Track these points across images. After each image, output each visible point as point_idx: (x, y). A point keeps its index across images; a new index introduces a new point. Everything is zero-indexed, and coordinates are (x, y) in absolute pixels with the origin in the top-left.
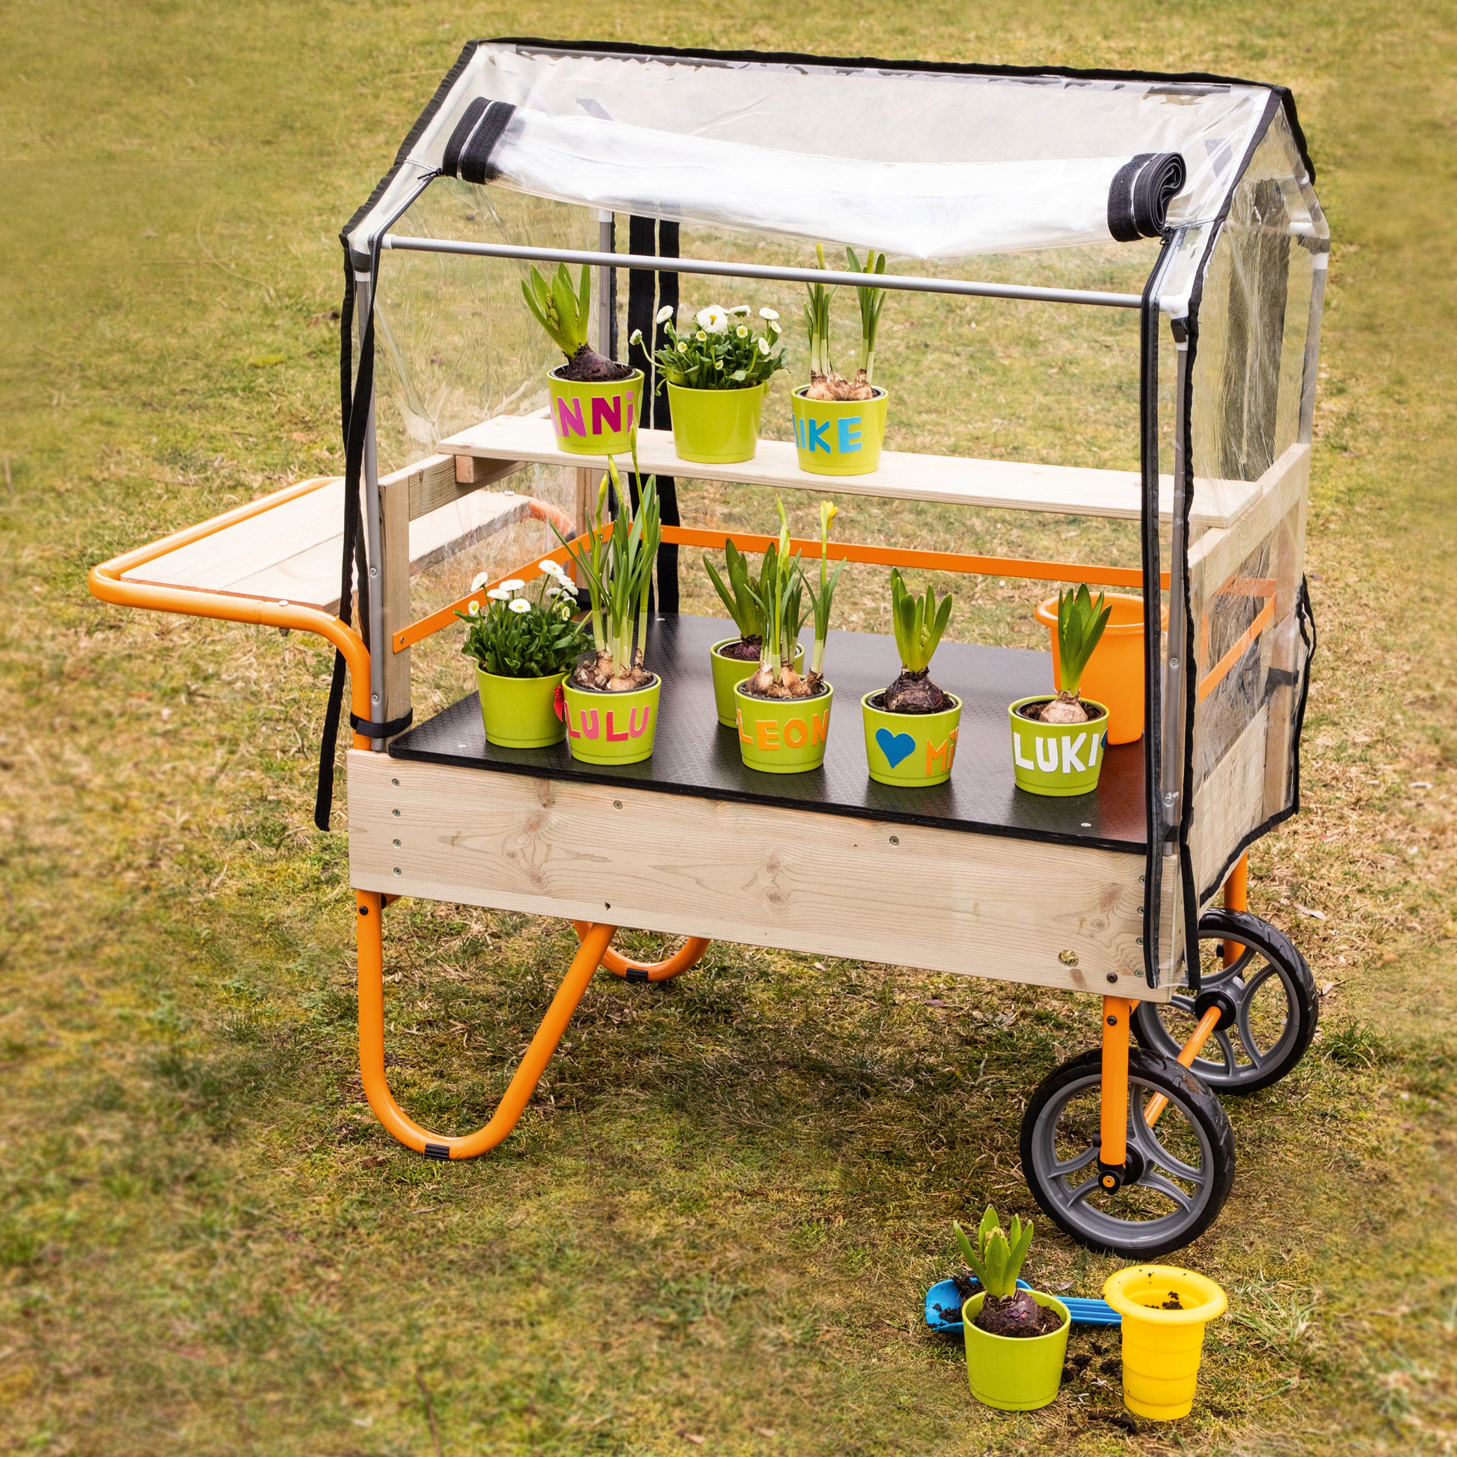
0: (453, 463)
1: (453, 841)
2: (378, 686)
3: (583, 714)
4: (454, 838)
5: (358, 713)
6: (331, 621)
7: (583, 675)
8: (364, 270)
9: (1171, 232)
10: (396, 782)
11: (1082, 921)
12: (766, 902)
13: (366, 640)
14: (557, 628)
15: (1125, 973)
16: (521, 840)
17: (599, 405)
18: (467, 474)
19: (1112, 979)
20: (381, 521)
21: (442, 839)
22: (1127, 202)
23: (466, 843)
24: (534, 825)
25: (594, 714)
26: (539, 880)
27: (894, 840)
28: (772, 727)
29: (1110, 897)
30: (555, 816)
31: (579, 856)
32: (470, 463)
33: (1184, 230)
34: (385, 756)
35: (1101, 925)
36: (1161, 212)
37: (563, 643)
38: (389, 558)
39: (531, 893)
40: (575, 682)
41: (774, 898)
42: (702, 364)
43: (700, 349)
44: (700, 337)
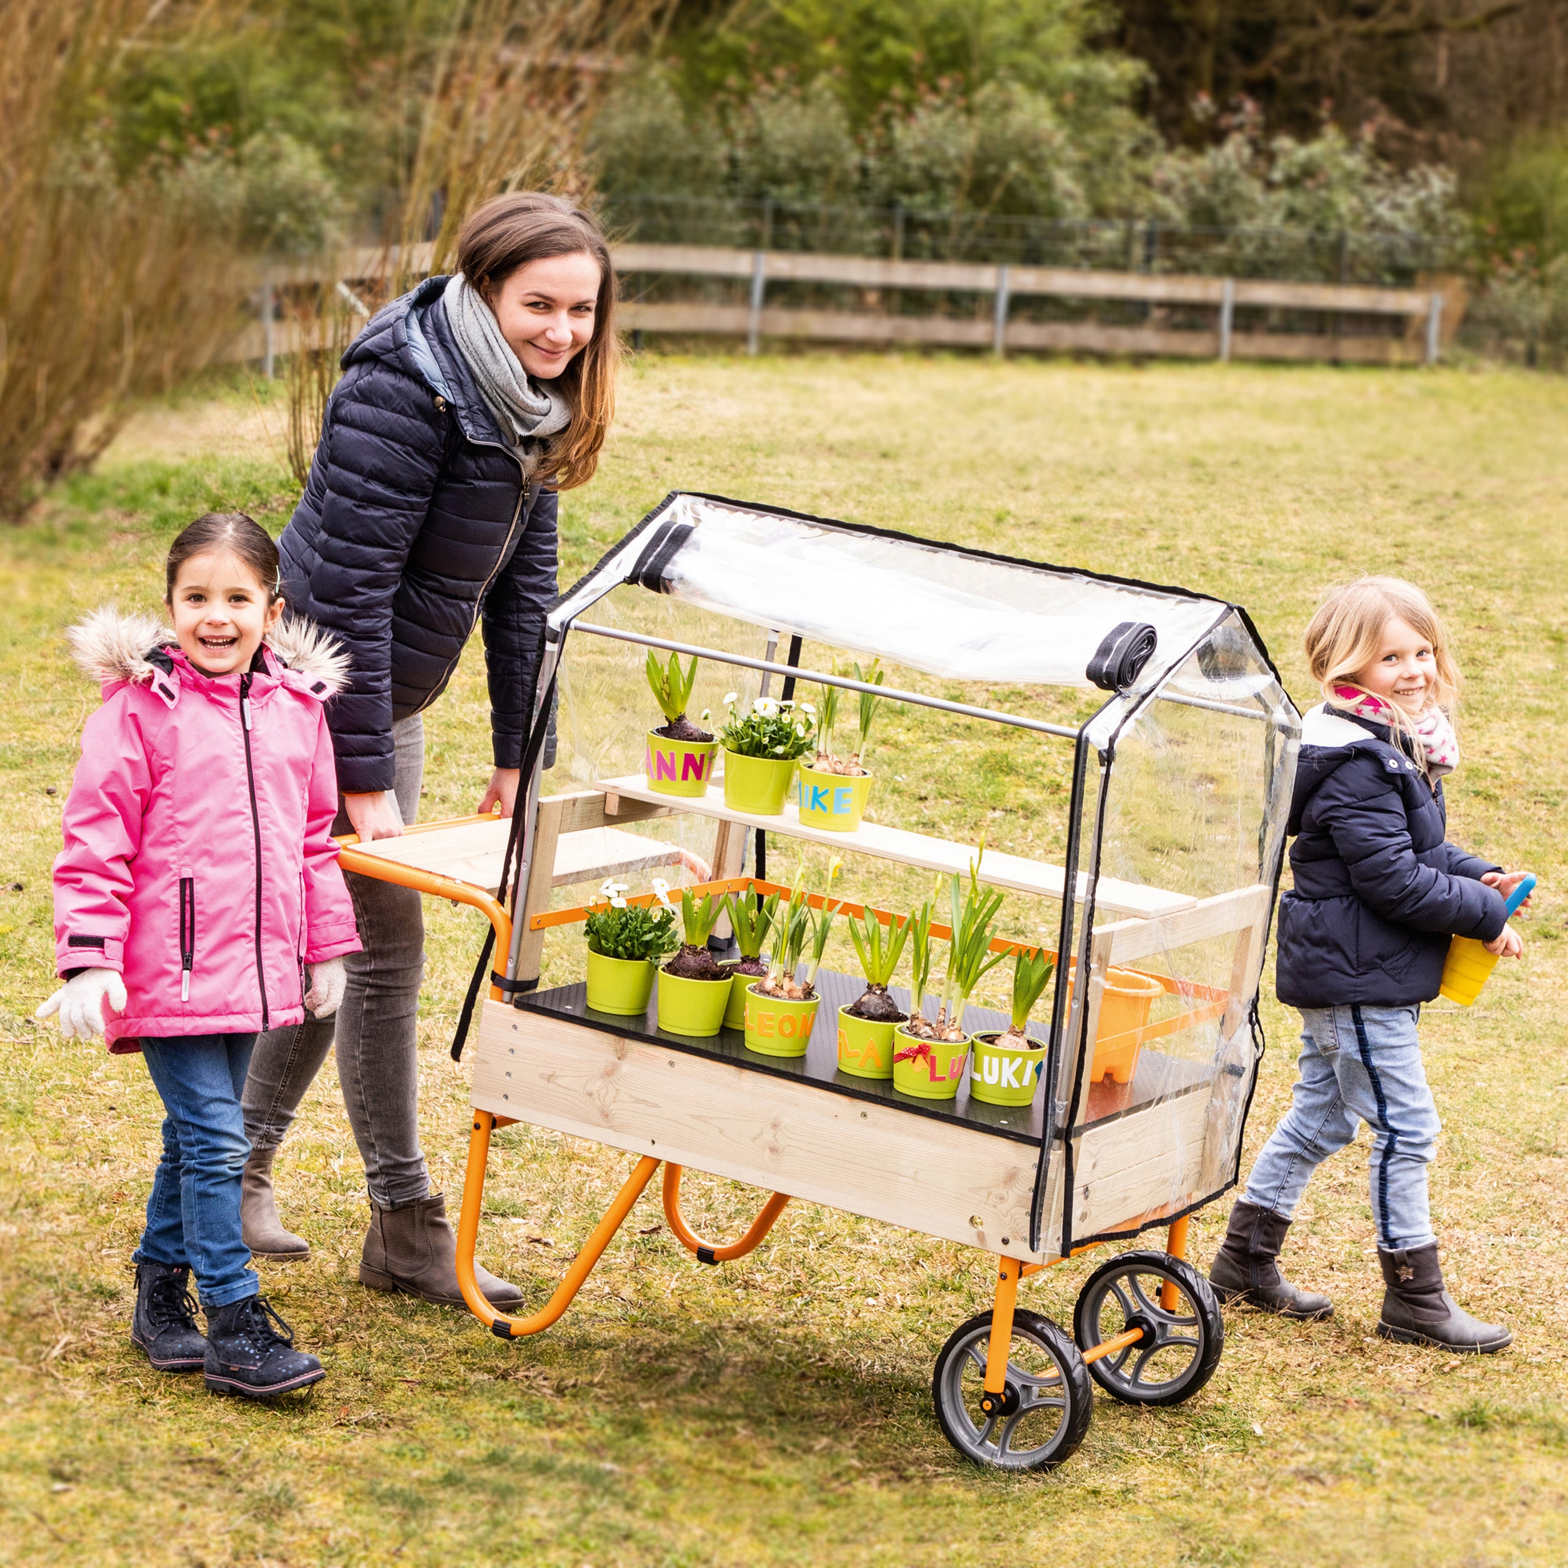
0: (605, 799)
1: (550, 1078)
2: (514, 954)
4: (551, 1076)
5: (499, 971)
6: (490, 900)
10: (515, 1028)
11: (989, 1194)
12: (767, 1152)
15: (1015, 1238)
16: (599, 1083)
18: (613, 809)
19: (1005, 1242)
21: (542, 1076)
23: (559, 1081)
24: (609, 1073)
26: (607, 1115)
27: (864, 1116)
29: (1011, 1177)
30: (625, 1067)
31: (638, 1101)
32: (617, 800)
34: (511, 1008)
35: (1002, 1198)
38: (538, 857)
39: (598, 1125)
41: (773, 1150)
42: (753, 738)
43: (753, 727)
44: (755, 719)
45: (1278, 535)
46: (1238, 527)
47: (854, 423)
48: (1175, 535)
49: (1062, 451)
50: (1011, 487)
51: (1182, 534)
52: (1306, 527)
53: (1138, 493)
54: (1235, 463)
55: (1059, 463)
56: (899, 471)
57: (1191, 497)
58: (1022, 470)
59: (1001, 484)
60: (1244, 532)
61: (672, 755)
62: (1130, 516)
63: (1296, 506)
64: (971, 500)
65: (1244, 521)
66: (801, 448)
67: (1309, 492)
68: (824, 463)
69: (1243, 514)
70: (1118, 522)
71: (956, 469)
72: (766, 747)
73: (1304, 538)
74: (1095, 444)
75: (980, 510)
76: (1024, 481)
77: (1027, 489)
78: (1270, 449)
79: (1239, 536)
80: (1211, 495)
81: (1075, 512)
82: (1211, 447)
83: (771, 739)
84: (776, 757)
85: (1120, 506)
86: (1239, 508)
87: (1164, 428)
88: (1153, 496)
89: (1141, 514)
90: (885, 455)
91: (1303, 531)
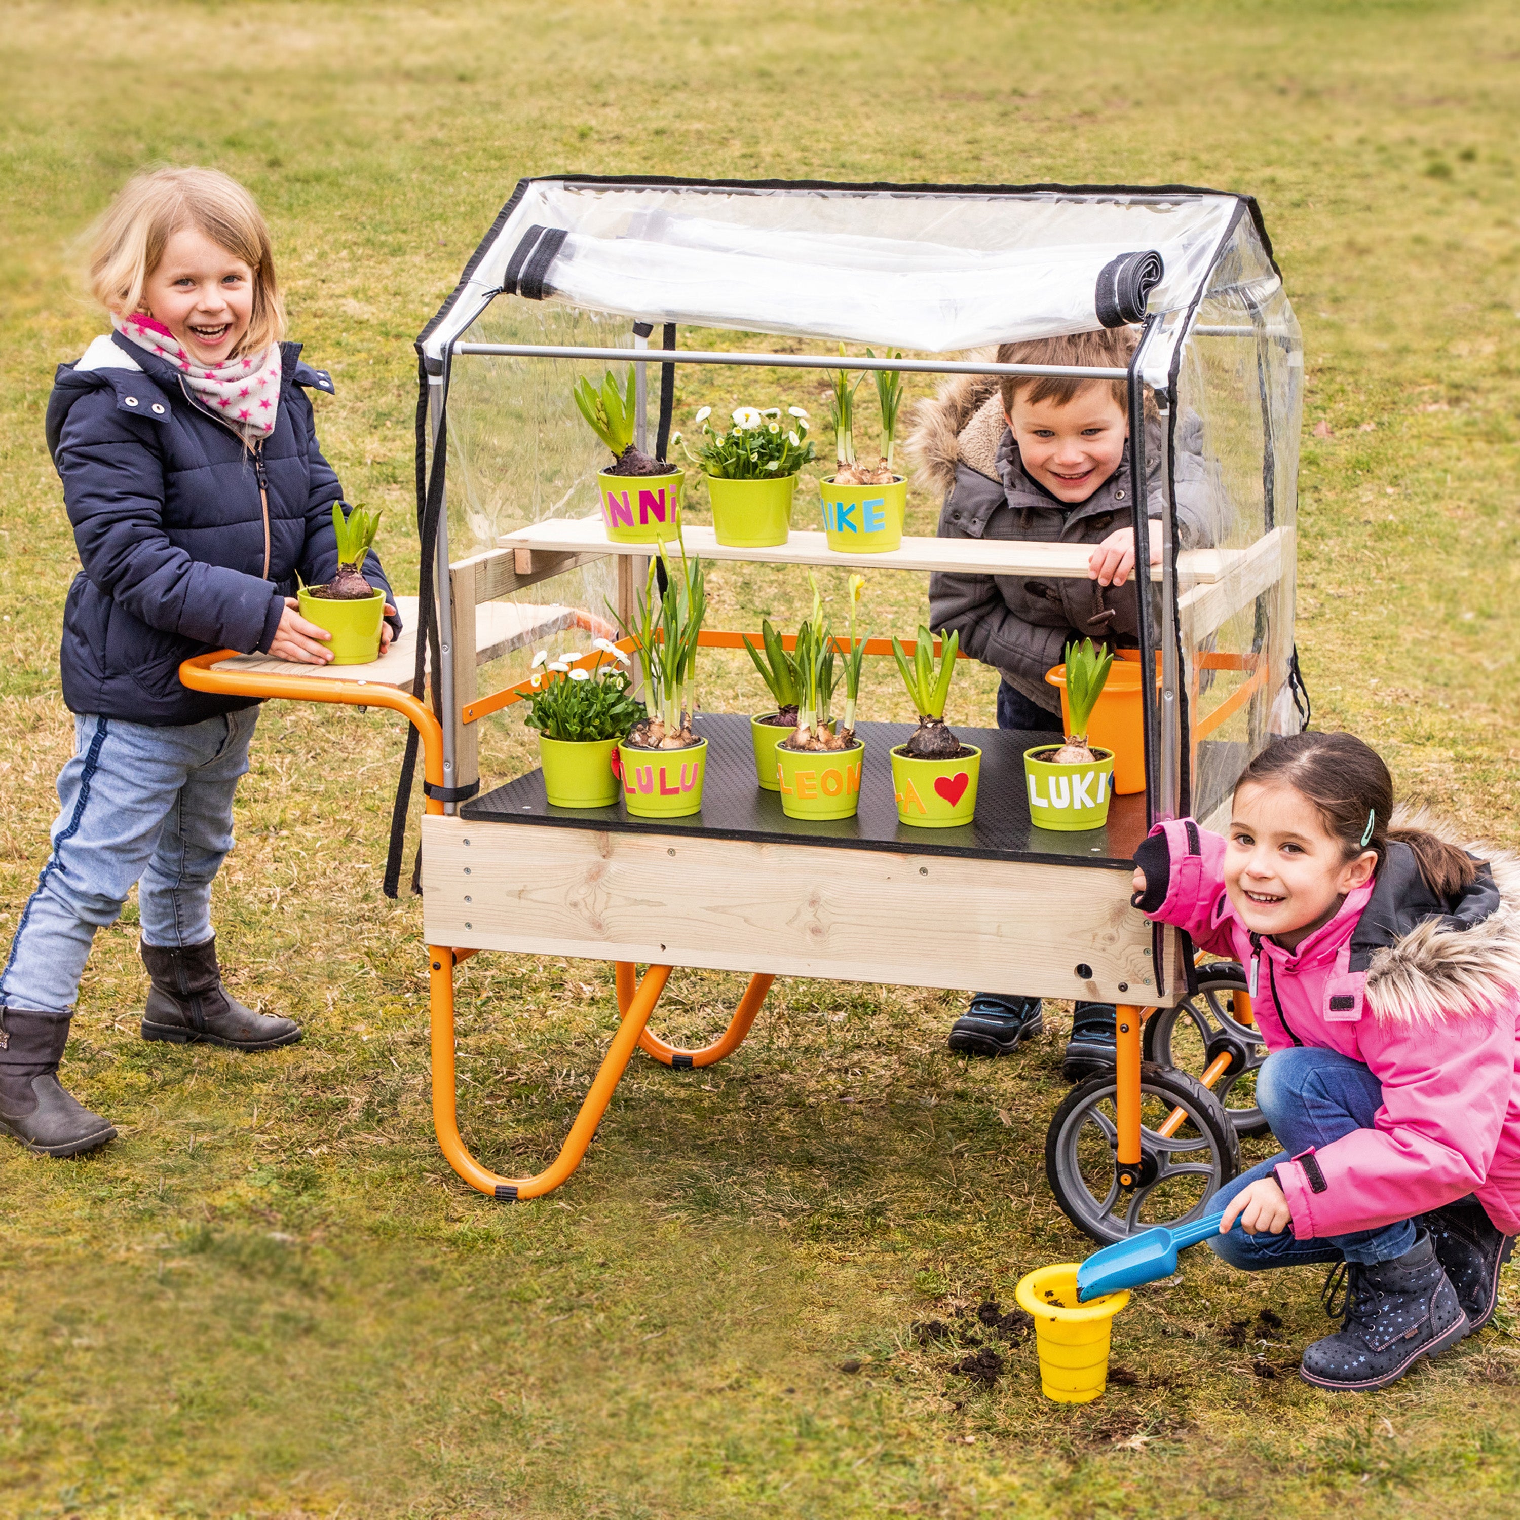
0: (513, 556)
1: (520, 894)
2: (449, 754)
3: (638, 771)
4: (521, 892)
5: (432, 781)
6: (405, 698)
7: (637, 737)
8: (436, 374)
9: (1151, 317)
10: (466, 842)
11: (1095, 936)
12: (808, 936)
13: (438, 713)
14: (612, 697)
15: (1136, 982)
16: (583, 890)
17: (645, 497)
18: (525, 566)
19: (1123, 988)
20: (452, 602)
21: (509, 894)
22: (1111, 292)
23: (534, 896)
24: (595, 875)
25: (648, 770)
26: (600, 926)
27: (924, 871)
28: (811, 776)
29: (1119, 913)
30: (614, 866)
31: (636, 902)
32: (528, 555)
33: (1163, 315)
34: (457, 820)
35: (1111, 938)
36: (1142, 301)
37: (618, 709)
38: (459, 637)
39: (592, 939)
40: (630, 743)
41: (816, 931)
42: (739, 456)
43: (737, 444)
44: (736, 433)
45: (854, 138)
46: (815, 132)
47: (429, 49)
48: (757, 143)
49: (633, 67)
50: (590, 104)
51: (763, 142)
52: (880, 129)
53: (713, 104)
54: (800, 72)
55: (631, 79)
56: (477, 94)
57: (765, 105)
58: (597, 87)
59: (579, 102)
60: (822, 137)
61: (625, 495)
62: (710, 126)
63: (865, 109)
64: (550, 118)
65: (819, 126)
66: (378, 75)
67: (876, 96)
68: (403, 89)
69: (818, 119)
70: (698, 132)
71: (533, 89)
72: (755, 465)
73: (880, 140)
74: (664, 59)
75: (562, 128)
76: (601, 98)
77: (605, 105)
78: (831, 57)
79: (818, 141)
80: (783, 103)
81: (654, 125)
82: (775, 58)
83: (761, 455)
84: (770, 475)
85: (699, 118)
86: (813, 114)
87: (727, 42)
88: (729, 106)
89: (720, 124)
90: (462, 79)
91: (878, 133)
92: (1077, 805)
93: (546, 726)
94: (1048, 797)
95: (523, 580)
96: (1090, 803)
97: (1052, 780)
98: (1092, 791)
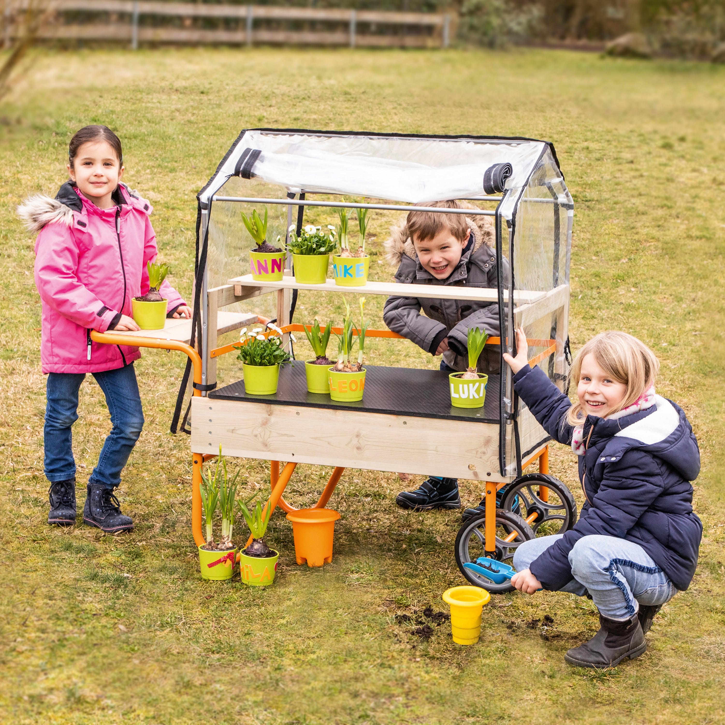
0: (234, 288)
1: (233, 431)
2: (204, 370)
4: (233, 430)
5: (197, 381)
8: (205, 209)
9: (507, 190)
10: (210, 408)
11: (477, 452)
12: (355, 450)
13: (200, 353)
14: (274, 348)
15: (494, 472)
16: (260, 430)
18: (239, 292)
19: (489, 474)
20: (208, 305)
21: (228, 431)
22: (490, 180)
23: (238, 432)
24: (265, 423)
26: (266, 445)
27: (405, 423)
29: (488, 442)
30: (273, 419)
31: (283, 435)
32: (240, 288)
33: (511, 190)
34: (207, 399)
35: (484, 453)
36: (503, 183)
37: (277, 353)
38: (210, 321)
39: (264, 451)
41: (358, 448)
45: (389, 124)
46: (370, 121)
47: (186, 79)
48: (343, 125)
49: (284, 89)
50: (263, 106)
51: (345, 125)
52: (401, 120)
53: (322, 107)
54: (364, 93)
55: (283, 95)
56: (209, 100)
57: (346, 108)
58: (267, 98)
59: (258, 104)
60: (373, 123)
61: (265, 261)
62: (320, 117)
63: (394, 111)
64: (244, 112)
65: (372, 118)
66: (163, 90)
67: (400, 105)
68: (174, 97)
69: (372, 115)
70: (315, 119)
71: (236, 98)
73: (401, 125)
74: (299, 86)
75: (250, 116)
76: (269, 103)
77: (270, 106)
79: (372, 125)
80: (355, 107)
81: (294, 116)
82: (352, 86)
85: (315, 113)
86: (370, 112)
87: (329, 78)
88: (330, 108)
89: (325, 116)
90: (202, 93)
91: (400, 122)
92: (471, 397)
93: (246, 359)
94: (459, 393)
95: (238, 299)
96: (477, 397)
97: (461, 386)
98: (478, 391)
